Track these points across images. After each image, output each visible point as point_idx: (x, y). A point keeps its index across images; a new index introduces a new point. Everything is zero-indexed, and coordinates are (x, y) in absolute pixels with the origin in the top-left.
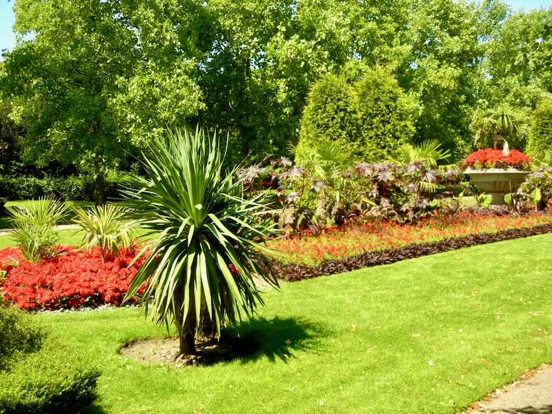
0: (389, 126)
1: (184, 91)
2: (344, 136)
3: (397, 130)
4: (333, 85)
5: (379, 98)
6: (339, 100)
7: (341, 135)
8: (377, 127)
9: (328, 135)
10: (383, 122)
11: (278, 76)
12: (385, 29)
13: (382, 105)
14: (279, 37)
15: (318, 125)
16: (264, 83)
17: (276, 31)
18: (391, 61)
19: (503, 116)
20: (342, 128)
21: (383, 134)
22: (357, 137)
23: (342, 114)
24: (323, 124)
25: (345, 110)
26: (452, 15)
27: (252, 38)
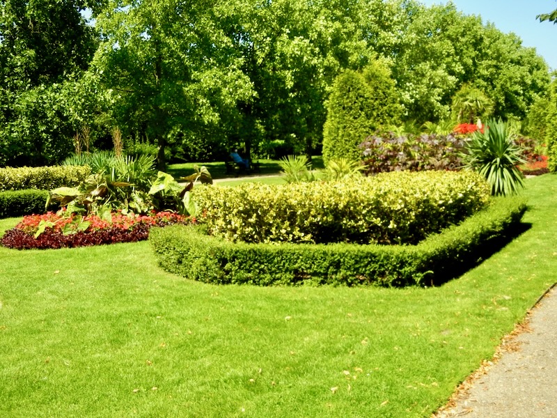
0: (385, 108)
1: (240, 82)
2: (363, 115)
3: (391, 111)
4: (353, 78)
5: (377, 87)
6: (359, 89)
7: (360, 114)
8: (378, 109)
9: (351, 115)
10: (381, 104)
11: (285, 68)
12: (346, 28)
13: (380, 92)
14: (285, 37)
15: (344, 108)
16: (274, 73)
17: (282, 32)
18: (353, 54)
19: (476, 101)
20: (362, 109)
21: (382, 114)
22: (371, 116)
23: (361, 99)
24: (347, 107)
25: (363, 97)
26: (385, 14)
27: (266, 38)
